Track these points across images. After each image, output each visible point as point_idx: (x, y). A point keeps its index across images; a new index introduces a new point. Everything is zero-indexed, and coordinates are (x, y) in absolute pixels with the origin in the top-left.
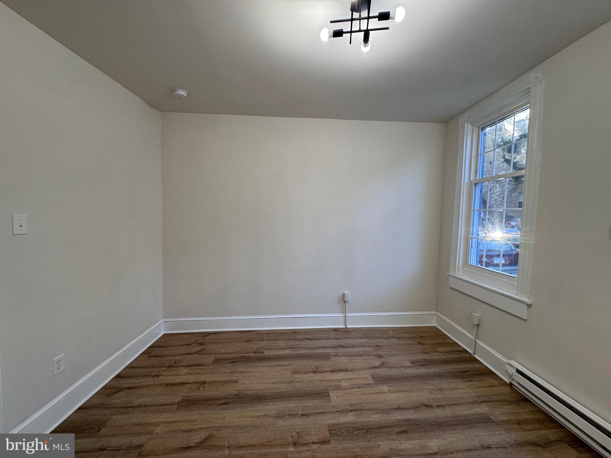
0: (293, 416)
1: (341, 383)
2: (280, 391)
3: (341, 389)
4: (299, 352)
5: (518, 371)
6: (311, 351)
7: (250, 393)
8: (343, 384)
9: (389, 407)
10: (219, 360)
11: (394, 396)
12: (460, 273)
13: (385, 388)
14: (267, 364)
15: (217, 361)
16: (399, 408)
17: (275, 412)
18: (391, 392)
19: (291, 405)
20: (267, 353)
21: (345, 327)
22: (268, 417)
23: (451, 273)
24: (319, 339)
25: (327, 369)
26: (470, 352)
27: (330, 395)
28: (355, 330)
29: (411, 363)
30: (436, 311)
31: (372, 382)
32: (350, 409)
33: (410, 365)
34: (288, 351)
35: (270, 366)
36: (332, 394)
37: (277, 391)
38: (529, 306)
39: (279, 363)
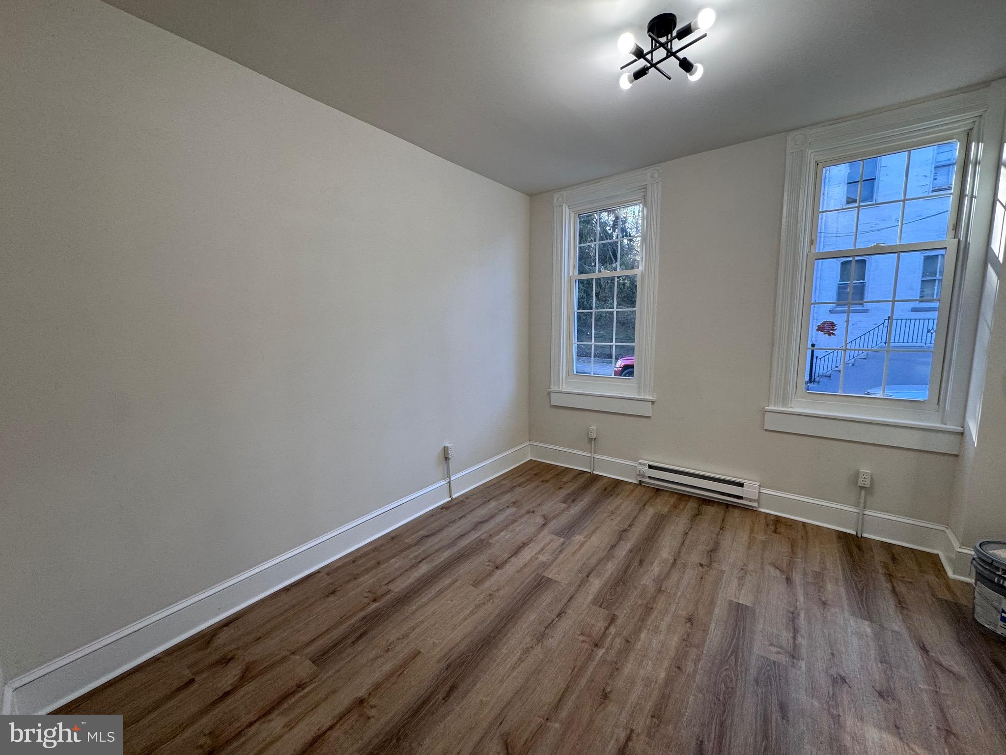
0: (551, 625)
1: (539, 560)
2: (495, 615)
3: (550, 565)
4: (443, 559)
5: (650, 467)
6: (456, 549)
7: (462, 647)
8: (543, 558)
9: (606, 551)
10: (324, 654)
11: (595, 540)
12: (564, 387)
13: (578, 538)
14: (425, 599)
15: (321, 659)
16: (612, 546)
17: (528, 639)
18: (588, 537)
19: (532, 618)
20: (400, 586)
21: (450, 499)
22: (531, 649)
23: (553, 388)
24: (440, 530)
25: (506, 556)
26: (589, 470)
27: (550, 577)
28: (467, 496)
29: (563, 503)
30: (530, 440)
31: (562, 540)
32: (585, 575)
33: (564, 506)
34: (424, 568)
35: (432, 599)
36: (550, 574)
37: (492, 618)
38: (653, 403)
39: (438, 587)
